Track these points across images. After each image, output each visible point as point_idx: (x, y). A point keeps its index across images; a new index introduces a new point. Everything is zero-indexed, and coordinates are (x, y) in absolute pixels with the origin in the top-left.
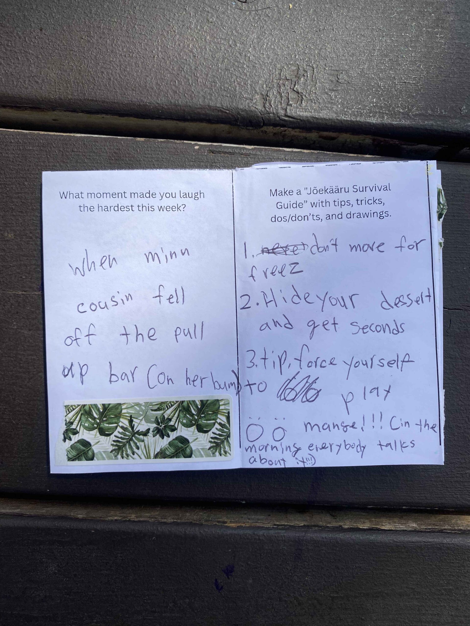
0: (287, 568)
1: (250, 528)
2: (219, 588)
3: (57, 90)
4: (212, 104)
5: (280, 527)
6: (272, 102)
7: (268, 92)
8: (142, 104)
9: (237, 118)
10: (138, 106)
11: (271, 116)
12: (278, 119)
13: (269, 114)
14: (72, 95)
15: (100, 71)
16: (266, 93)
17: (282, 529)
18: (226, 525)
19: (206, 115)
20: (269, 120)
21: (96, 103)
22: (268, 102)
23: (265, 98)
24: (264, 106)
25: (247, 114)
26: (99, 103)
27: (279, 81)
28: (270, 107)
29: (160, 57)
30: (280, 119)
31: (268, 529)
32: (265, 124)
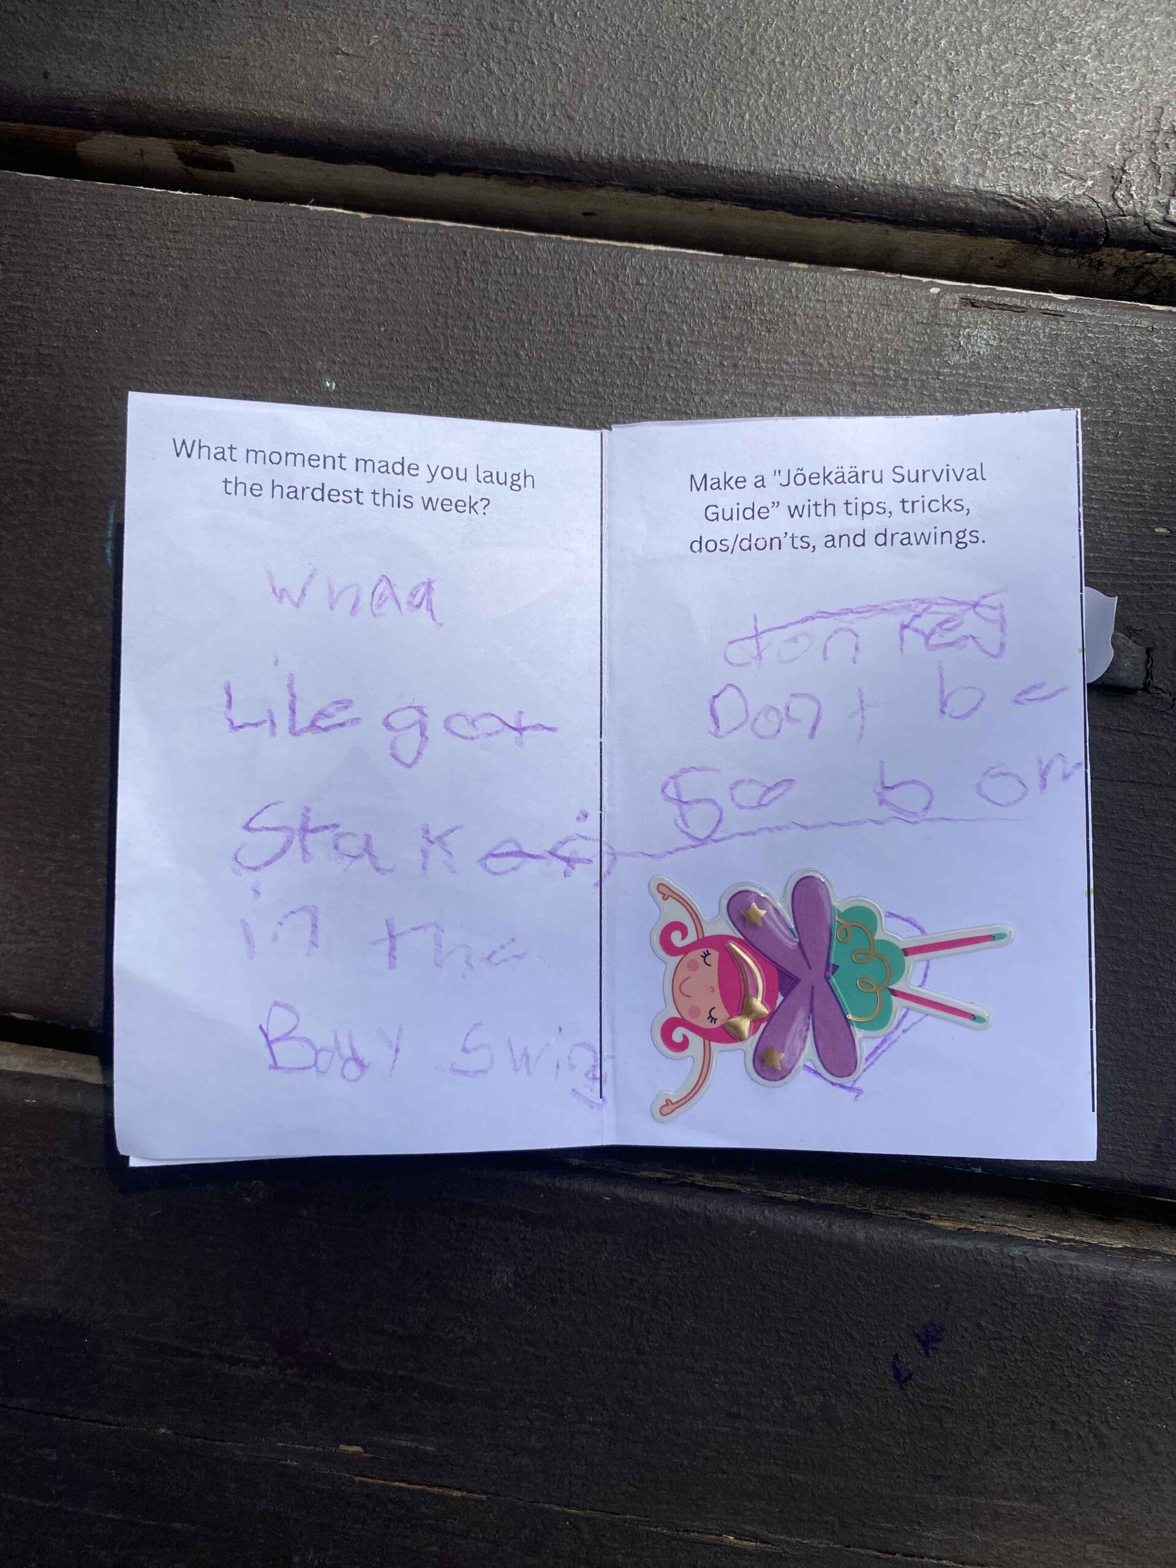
0: (1078, 1351)
1: (989, 1236)
2: (902, 1378)
3: (616, 139)
4: (983, 185)
5: (1065, 1244)
6: (1134, 188)
7: (1125, 161)
8: (814, 178)
9: (1041, 224)
10: (805, 182)
11: (1128, 222)
12: (1145, 228)
13: (1124, 216)
14: (649, 151)
15: (720, 97)
16: (1121, 165)
17: (1071, 1249)
18: (930, 1222)
19: (966, 212)
20: (1123, 230)
21: (706, 172)
22: (1122, 186)
23: (1116, 177)
24: (1113, 195)
25: (1070, 213)
26: (712, 172)
27: (1155, 134)
28: (1128, 197)
29: (866, 68)
30: (1150, 229)
31: (1035, 1243)
32: (1109, 242)
